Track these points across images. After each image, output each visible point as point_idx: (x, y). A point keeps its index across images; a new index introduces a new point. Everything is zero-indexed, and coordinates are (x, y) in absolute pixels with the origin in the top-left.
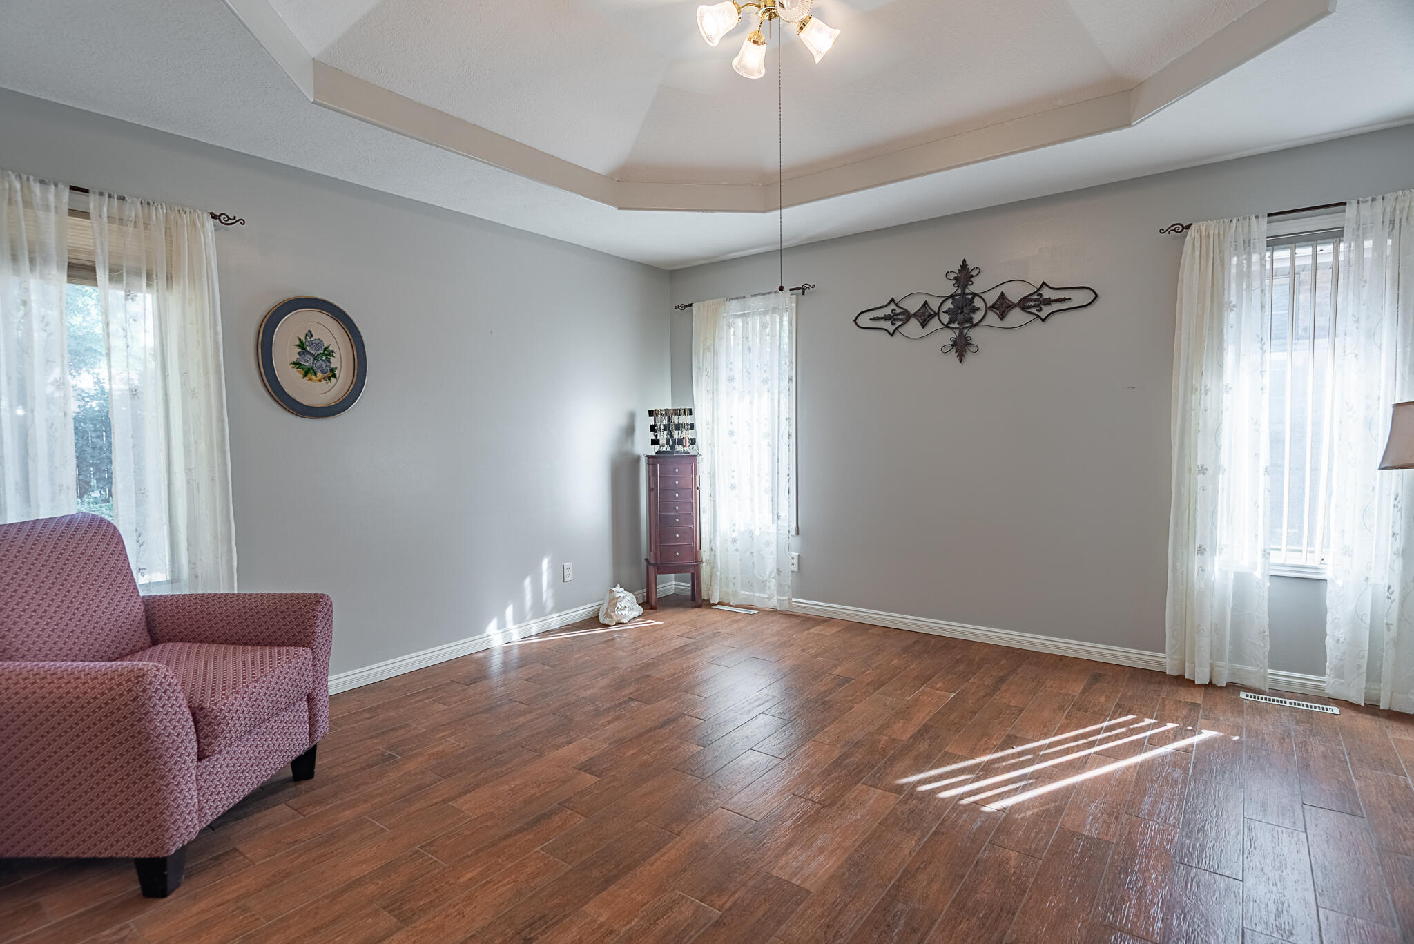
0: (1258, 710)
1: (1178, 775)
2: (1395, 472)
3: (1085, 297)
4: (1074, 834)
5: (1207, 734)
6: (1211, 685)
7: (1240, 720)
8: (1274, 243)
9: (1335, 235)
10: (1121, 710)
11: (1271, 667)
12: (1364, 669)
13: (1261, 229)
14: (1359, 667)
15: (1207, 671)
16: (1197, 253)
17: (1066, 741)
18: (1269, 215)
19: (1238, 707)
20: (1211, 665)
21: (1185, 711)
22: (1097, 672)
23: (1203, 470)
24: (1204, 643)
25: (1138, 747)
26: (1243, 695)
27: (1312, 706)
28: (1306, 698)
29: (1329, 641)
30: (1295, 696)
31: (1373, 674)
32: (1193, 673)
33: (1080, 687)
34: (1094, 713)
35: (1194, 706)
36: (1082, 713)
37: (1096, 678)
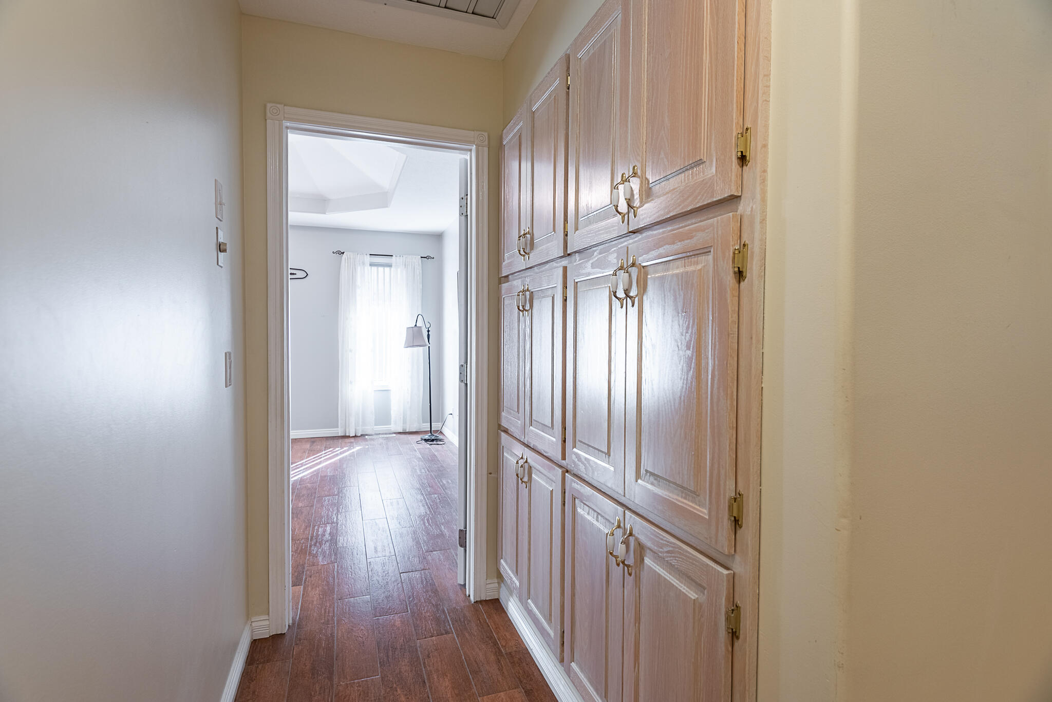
0: (373, 440)
1: (352, 458)
2: (416, 349)
3: (303, 274)
4: (325, 476)
5: (358, 448)
6: (356, 436)
7: (367, 443)
8: (372, 265)
9: (390, 266)
10: (326, 448)
11: (375, 426)
12: (402, 418)
13: (368, 259)
14: (401, 418)
15: (354, 430)
16: (347, 264)
17: (311, 459)
18: (370, 255)
19: (366, 440)
20: (356, 429)
21: (349, 444)
22: (313, 440)
23: (351, 351)
24: (352, 420)
25: (337, 455)
26: (367, 437)
27: (388, 436)
28: (386, 434)
29: (392, 412)
30: (383, 434)
31: (404, 422)
32: (349, 433)
33: (309, 446)
34: (318, 451)
35: (351, 442)
36: (312, 452)
37: (313, 442)
